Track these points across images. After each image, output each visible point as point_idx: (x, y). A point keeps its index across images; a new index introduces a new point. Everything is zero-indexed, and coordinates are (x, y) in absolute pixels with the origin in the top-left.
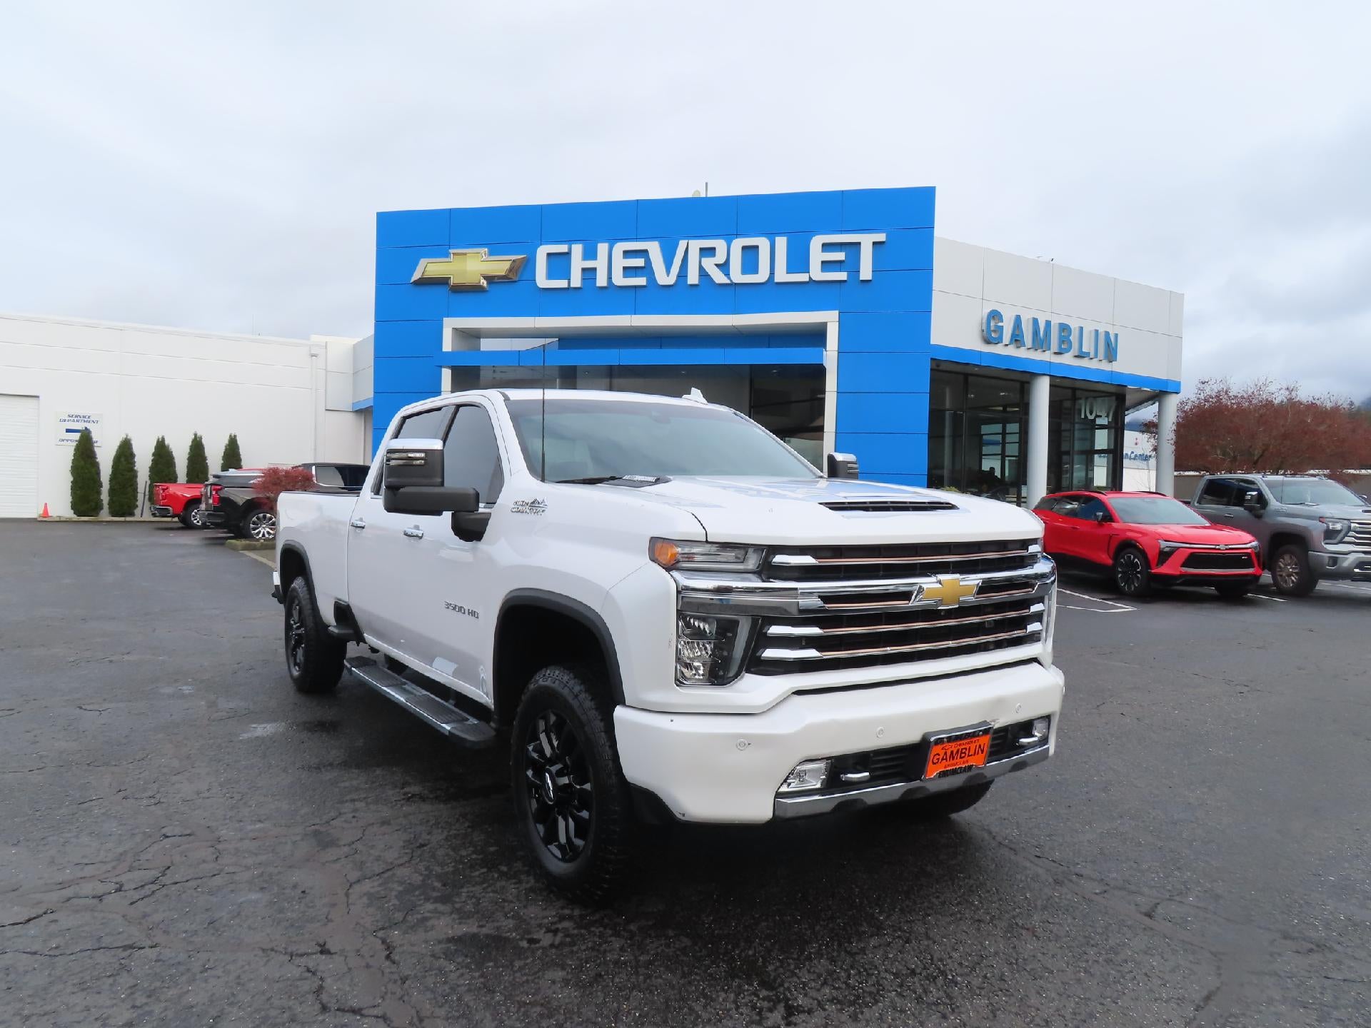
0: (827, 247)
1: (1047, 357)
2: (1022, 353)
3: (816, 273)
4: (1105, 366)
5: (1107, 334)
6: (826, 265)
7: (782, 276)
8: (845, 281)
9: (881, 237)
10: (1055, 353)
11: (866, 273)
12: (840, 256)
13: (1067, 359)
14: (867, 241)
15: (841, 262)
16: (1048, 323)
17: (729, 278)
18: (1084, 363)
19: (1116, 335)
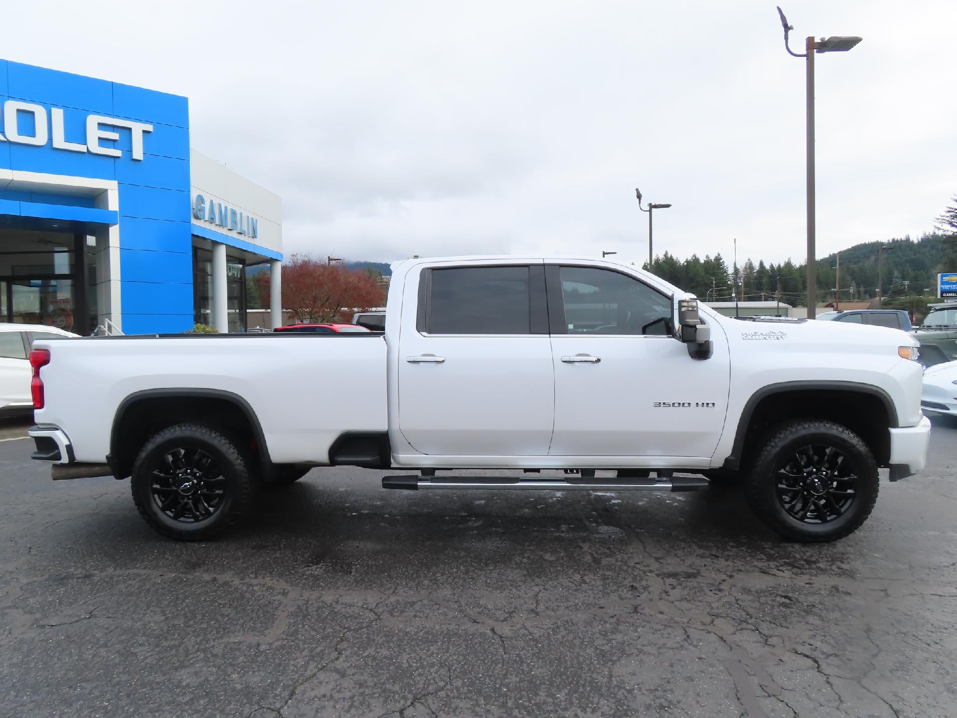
0: (102, 126)
1: (224, 231)
2: (212, 227)
3: (94, 146)
4: (251, 241)
5: (252, 219)
6: (103, 141)
7: (59, 142)
8: (118, 157)
9: (149, 128)
10: (229, 230)
11: (138, 153)
12: (114, 136)
13: (234, 234)
14: (137, 129)
15: (114, 141)
16: (226, 208)
17: (5, 137)
18: (241, 237)
19: (256, 220)
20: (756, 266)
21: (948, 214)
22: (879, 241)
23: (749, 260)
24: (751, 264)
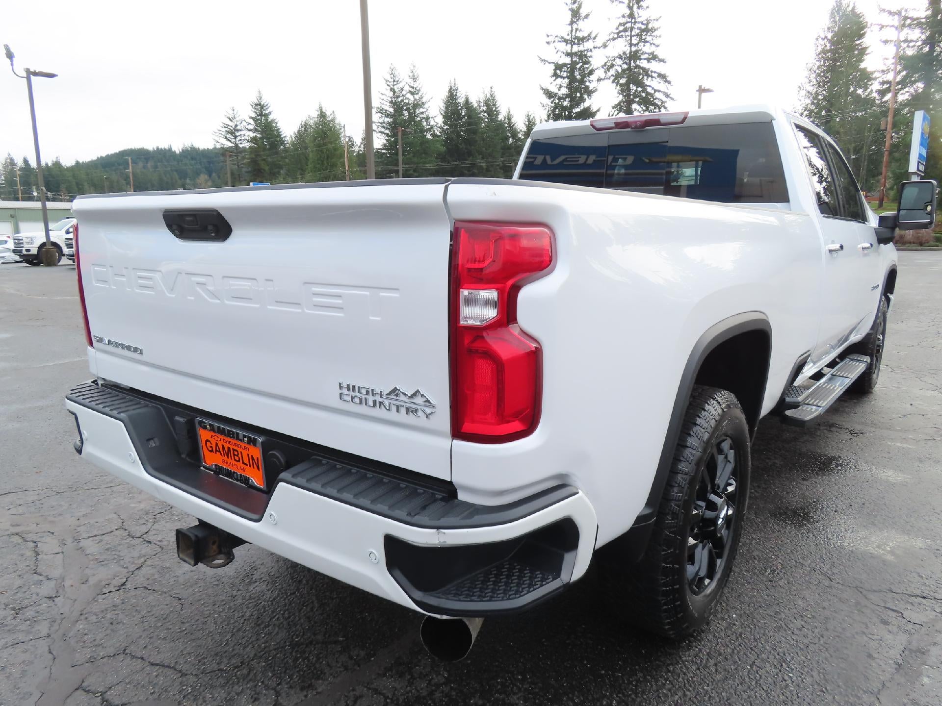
20: (20, 163)
21: (224, 129)
22: (145, 148)
23: (9, 155)
24: (12, 160)
